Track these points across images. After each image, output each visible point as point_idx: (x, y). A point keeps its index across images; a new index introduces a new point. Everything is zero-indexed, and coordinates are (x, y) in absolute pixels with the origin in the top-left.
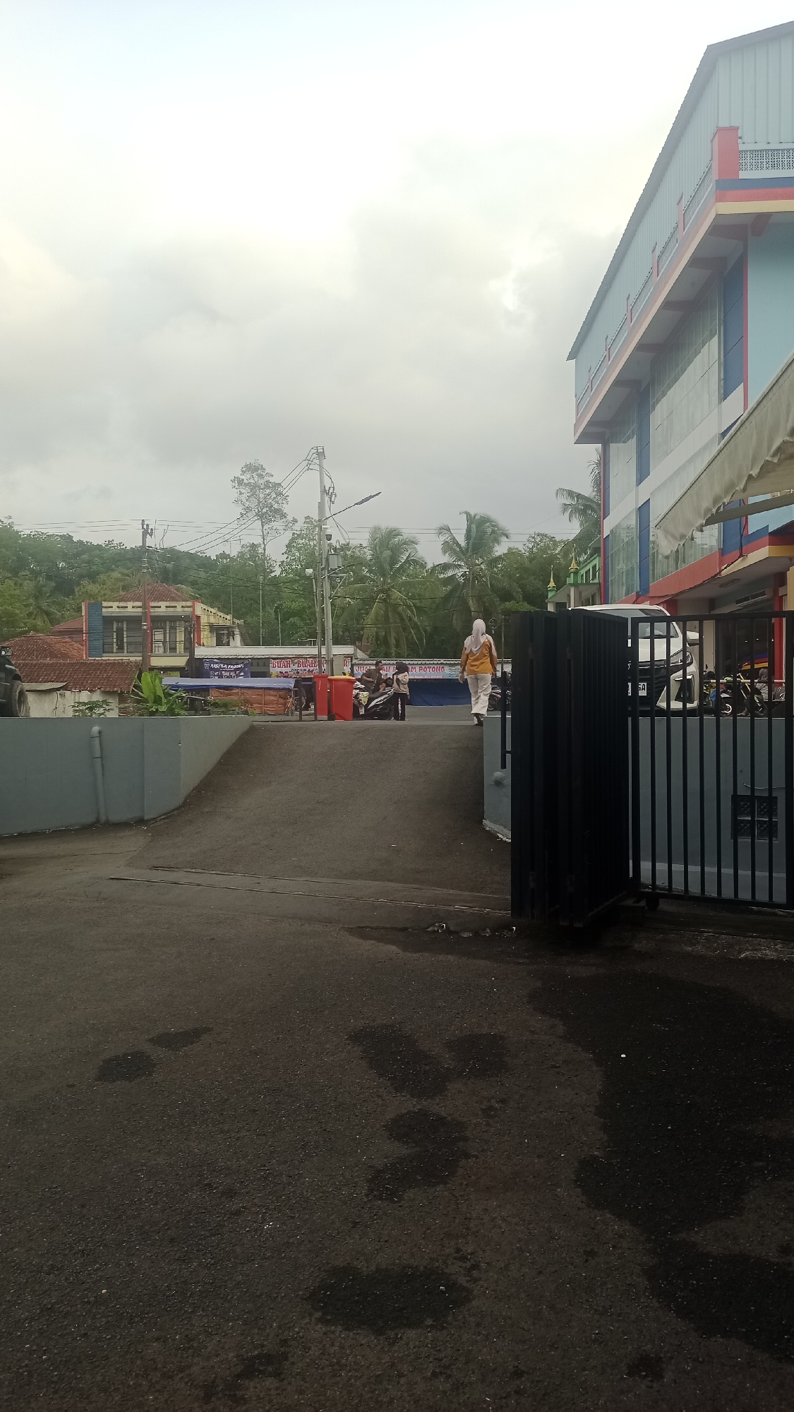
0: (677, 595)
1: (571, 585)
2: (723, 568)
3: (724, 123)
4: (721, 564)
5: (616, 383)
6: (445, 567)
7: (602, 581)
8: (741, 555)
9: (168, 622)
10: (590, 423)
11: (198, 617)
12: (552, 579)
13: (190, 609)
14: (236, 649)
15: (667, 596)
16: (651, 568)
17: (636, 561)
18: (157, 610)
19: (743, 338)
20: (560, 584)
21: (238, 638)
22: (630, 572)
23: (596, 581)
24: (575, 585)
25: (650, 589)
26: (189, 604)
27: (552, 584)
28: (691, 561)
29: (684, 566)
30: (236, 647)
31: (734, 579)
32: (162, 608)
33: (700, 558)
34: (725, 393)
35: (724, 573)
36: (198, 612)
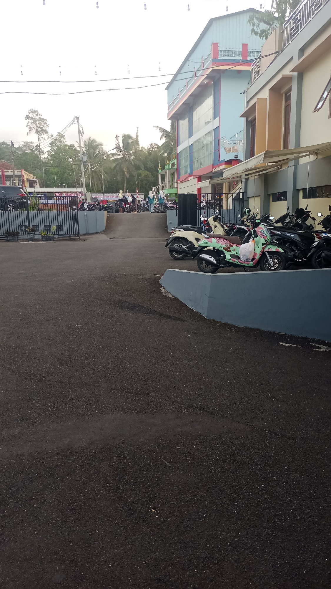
0: (201, 176)
1: (167, 169)
2: (214, 169)
3: (215, 42)
4: (213, 168)
5: (183, 104)
6: (114, 154)
7: (177, 168)
8: (218, 167)
9: (11, 178)
10: (174, 114)
11: (23, 176)
12: (160, 166)
13: (20, 173)
14: (38, 189)
15: (198, 176)
16: (193, 166)
17: (188, 163)
18: (7, 173)
19: (219, 103)
20: (163, 168)
21: (38, 184)
22: (186, 167)
23: (175, 168)
24: (169, 169)
25: (193, 173)
26: (20, 171)
27: (160, 167)
28: (205, 166)
29: (203, 167)
30: (37, 188)
31: (216, 172)
32: (9, 173)
33: (207, 165)
34: (214, 118)
35: (214, 171)
36: (24, 174)
